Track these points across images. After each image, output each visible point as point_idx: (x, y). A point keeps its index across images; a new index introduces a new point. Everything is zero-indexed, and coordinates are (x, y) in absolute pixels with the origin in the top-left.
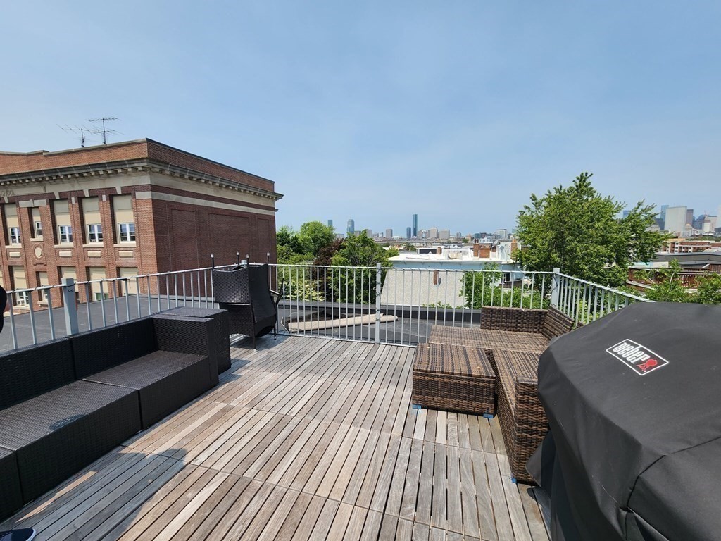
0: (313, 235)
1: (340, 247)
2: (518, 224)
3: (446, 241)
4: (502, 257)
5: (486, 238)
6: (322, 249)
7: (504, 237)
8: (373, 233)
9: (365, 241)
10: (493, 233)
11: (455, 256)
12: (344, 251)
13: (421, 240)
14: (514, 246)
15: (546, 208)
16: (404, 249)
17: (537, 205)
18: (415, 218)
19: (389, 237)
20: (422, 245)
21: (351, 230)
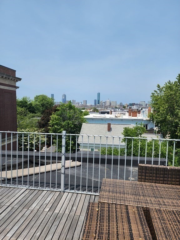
0: (42, 102)
1: (56, 110)
2: (152, 100)
3: (115, 107)
4: (143, 116)
5: (135, 106)
6: (46, 111)
7: (144, 106)
8: (76, 102)
9: (71, 107)
10: (138, 103)
11: (119, 116)
12: (59, 112)
13: (101, 106)
14: (149, 111)
15: (164, 91)
16: (93, 111)
17: (161, 90)
18: (99, 94)
19: (85, 104)
20: (102, 109)
21: (64, 100)
